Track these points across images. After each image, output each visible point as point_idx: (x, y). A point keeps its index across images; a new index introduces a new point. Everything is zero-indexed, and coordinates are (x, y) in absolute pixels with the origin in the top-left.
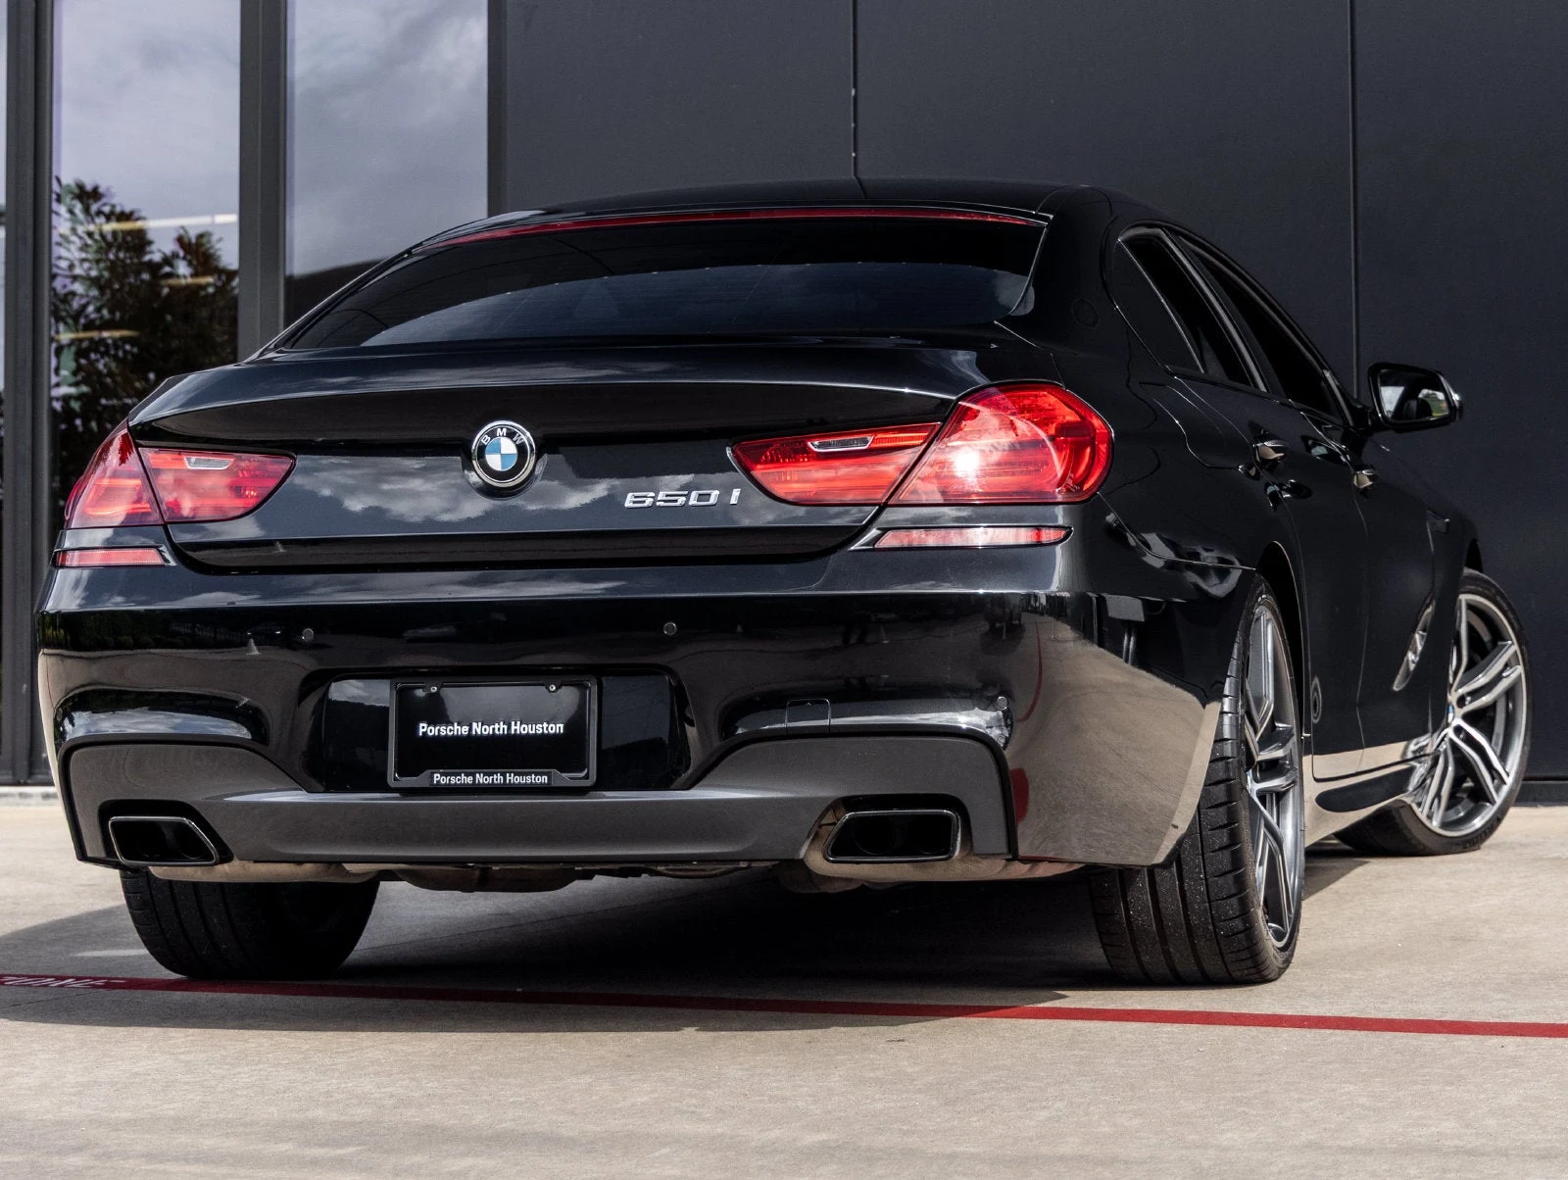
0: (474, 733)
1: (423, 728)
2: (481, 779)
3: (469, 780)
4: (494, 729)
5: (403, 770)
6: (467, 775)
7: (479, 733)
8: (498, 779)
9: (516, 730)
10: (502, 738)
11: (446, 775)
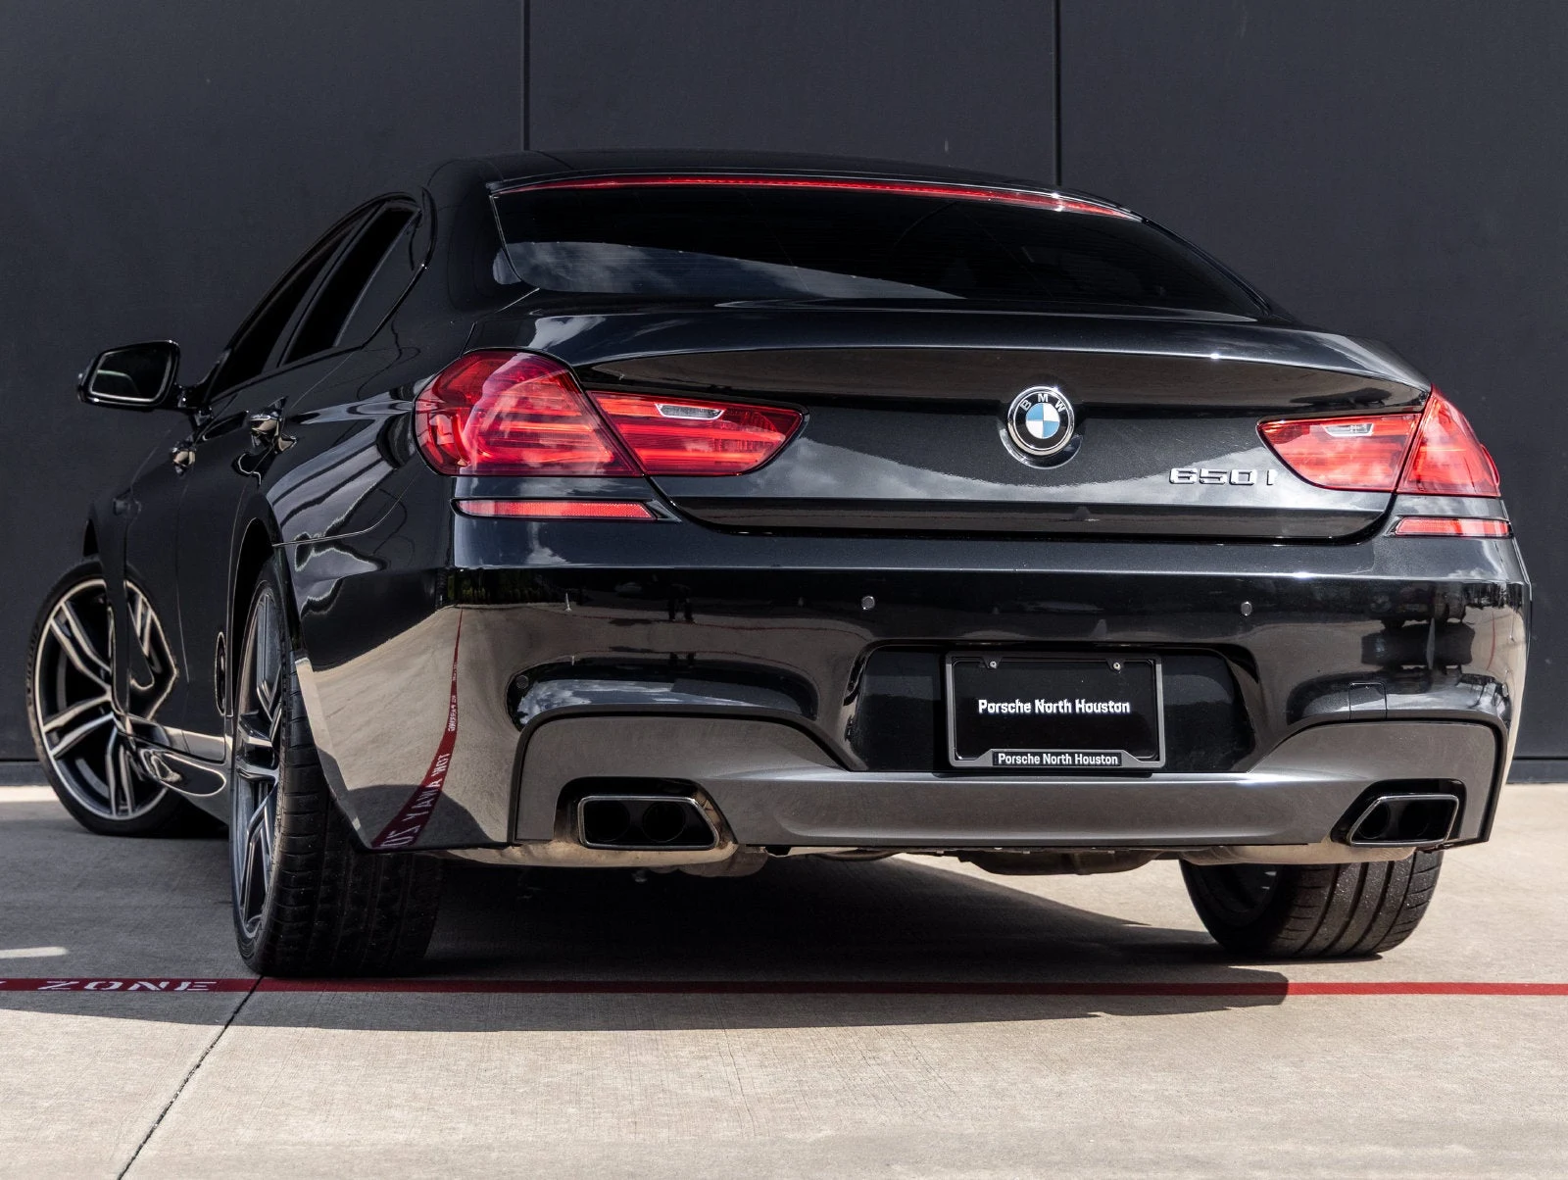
0: (1037, 711)
1: (983, 705)
2: (1048, 759)
3: (1036, 760)
4: (1058, 707)
5: (964, 750)
6: (1034, 754)
7: (1042, 711)
8: (1067, 759)
9: (1080, 709)
10: (1067, 716)
11: (1012, 754)
